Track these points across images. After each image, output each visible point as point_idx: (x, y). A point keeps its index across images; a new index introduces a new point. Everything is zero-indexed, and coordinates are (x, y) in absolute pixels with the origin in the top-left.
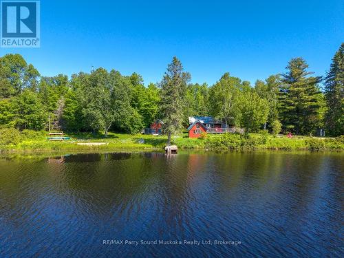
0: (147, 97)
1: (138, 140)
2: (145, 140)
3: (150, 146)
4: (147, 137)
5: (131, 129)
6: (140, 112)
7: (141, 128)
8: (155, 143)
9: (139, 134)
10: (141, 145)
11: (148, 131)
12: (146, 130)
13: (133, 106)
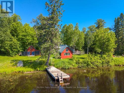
0: (24, 30)
1: (16, 63)
2: (23, 61)
3: (29, 69)
4: (25, 58)
5: (11, 52)
6: (18, 40)
7: (19, 51)
8: (34, 65)
9: (17, 56)
10: (20, 68)
11: (24, 53)
12: (22, 52)
13: (13, 35)
